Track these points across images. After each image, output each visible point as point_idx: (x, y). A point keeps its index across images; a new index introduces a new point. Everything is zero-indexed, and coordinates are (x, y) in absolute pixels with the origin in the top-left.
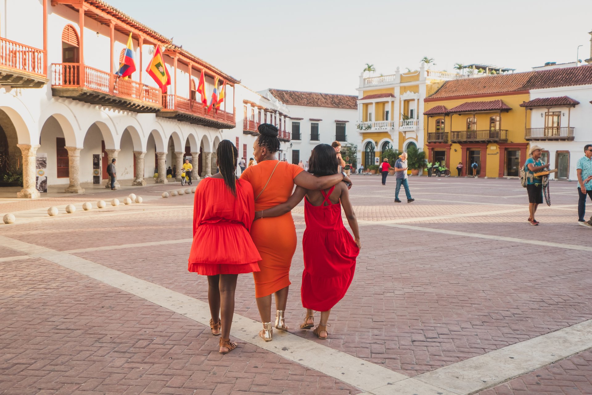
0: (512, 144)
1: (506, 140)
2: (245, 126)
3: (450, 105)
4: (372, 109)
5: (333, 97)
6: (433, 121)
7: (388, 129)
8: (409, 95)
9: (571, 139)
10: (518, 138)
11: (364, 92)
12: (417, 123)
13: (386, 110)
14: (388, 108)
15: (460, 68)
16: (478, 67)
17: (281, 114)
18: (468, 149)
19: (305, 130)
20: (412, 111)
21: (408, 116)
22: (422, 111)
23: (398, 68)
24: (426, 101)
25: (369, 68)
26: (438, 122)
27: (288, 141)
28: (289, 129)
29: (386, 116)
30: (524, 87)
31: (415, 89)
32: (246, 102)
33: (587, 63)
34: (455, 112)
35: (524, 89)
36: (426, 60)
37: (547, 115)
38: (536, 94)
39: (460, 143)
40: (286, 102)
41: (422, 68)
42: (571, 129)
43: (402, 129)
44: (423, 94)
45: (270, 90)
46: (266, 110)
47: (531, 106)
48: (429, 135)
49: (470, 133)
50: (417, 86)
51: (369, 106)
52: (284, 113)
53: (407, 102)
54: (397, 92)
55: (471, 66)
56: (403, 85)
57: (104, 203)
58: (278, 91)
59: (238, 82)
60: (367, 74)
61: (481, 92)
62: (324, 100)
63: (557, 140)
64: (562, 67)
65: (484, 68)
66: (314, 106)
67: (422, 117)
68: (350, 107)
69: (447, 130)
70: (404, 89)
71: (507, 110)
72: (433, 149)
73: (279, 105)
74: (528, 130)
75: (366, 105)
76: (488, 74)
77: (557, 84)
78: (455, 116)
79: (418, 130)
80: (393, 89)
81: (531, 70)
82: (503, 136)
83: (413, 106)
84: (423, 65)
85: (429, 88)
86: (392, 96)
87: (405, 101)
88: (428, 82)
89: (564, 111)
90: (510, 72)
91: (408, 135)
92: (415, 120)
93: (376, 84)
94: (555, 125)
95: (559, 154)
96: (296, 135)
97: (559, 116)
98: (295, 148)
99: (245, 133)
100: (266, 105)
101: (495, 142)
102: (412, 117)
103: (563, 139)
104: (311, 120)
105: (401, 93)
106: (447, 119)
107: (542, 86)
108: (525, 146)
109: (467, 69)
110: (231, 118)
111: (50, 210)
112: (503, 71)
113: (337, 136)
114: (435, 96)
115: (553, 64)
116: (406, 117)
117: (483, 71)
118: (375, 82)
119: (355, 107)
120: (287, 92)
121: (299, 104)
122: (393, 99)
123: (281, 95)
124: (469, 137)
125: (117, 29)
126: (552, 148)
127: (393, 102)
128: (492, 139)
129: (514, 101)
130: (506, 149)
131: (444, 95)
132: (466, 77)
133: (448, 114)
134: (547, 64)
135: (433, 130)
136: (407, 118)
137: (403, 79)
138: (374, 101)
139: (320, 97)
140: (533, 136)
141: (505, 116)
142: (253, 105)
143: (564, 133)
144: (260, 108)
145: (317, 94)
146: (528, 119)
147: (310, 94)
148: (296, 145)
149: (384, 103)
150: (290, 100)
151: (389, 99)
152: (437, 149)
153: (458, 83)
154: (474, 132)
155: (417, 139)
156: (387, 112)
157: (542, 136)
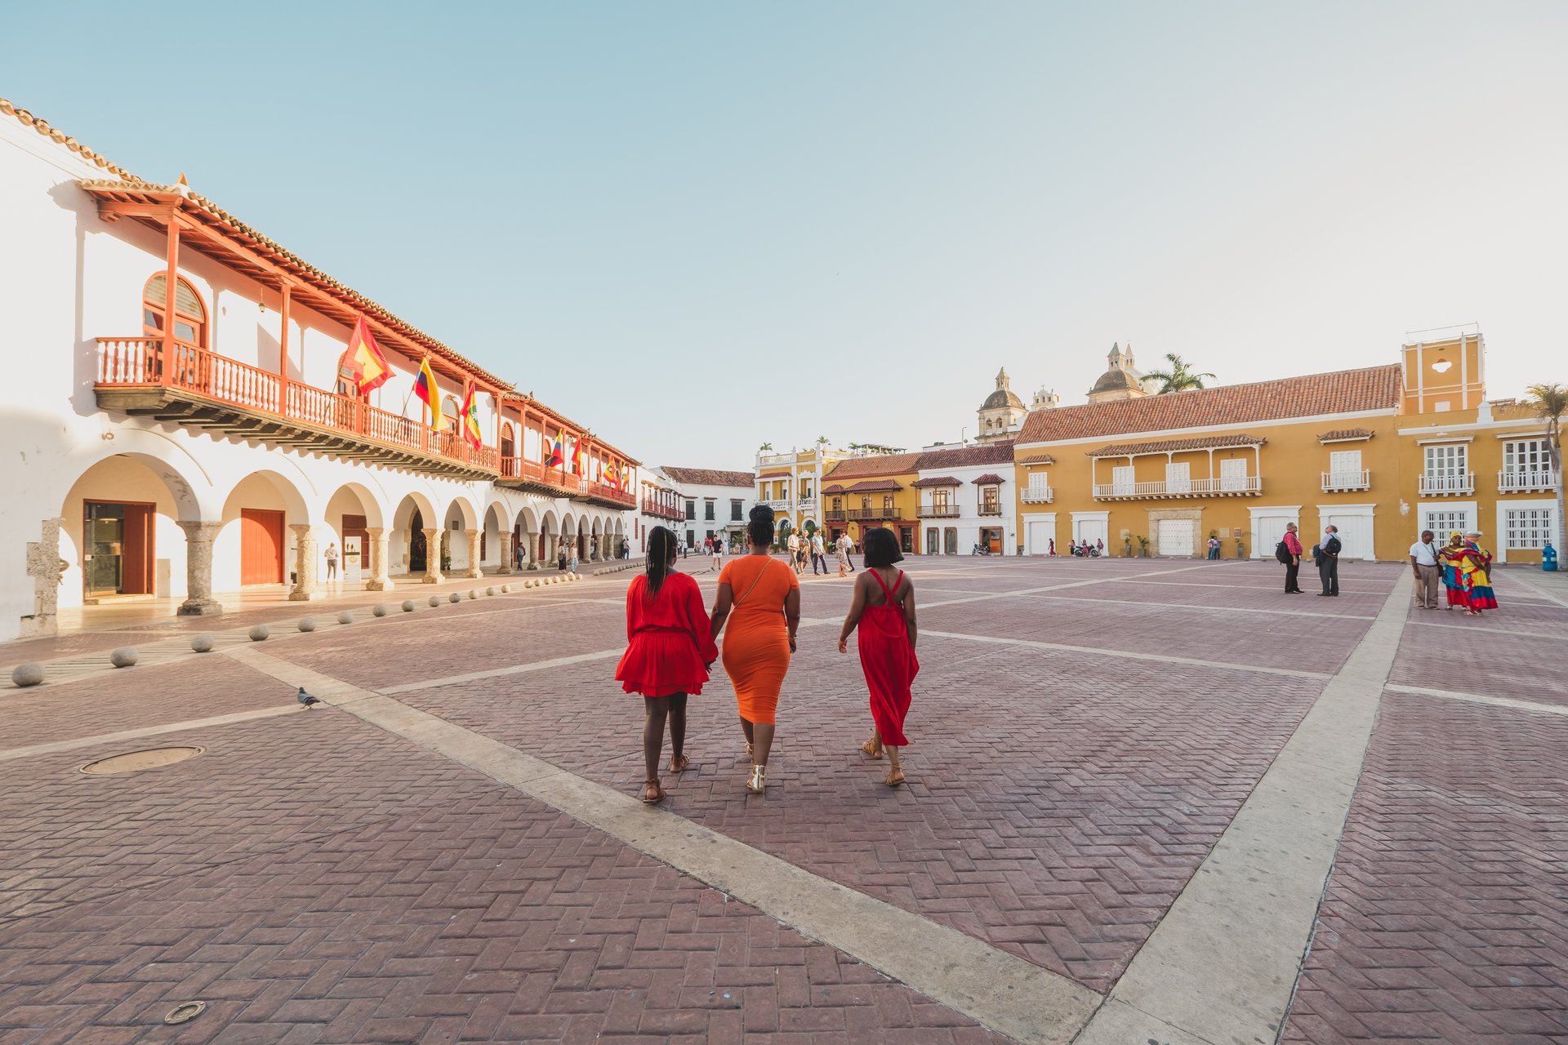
0: (905, 521)
1: (899, 518)
2: (643, 508)
3: (847, 484)
4: (769, 488)
5: (728, 474)
6: (830, 500)
7: (787, 508)
8: (806, 474)
9: (957, 516)
10: (909, 516)
11: (761, 471)
12: (815, 502)
13: (784, 488)
14: (786, 486)
15: (855, 447)
16: (871, 447)
17: (675, 493)
18: (864, 527)
19: (700, 509)
20: (809, 490)
21: (805, 495)
22: (819, 490)
23: (794, 448)
24: (823, 480)
25: (765, 447)
26: (835, 500)
27: (683, 521)
28: (683, 508)
29: (783, 494)
30: (913, 467)
31: (812, 468)
32: (643, 483)
33: (976, 442)
34: (851, 491)
35: (913, 470)
36: (822, 441)
37: (935, 494)
38: (924, 474)
39: (856, 521)
40: (679, 480)
41: (818, 448)
42: (957, 507)
43: (799, 508)
44: (820, 474)
45: (662, 468)
46: (662, 490)
47: (920, 485)
48: (827, 513)
49: (866, 510)
50: (814, 466)
51: (767, 485)
52: (679, 492)
53: (804, 481)
54: (794, 471)
55: (864, 446)
56: (799, 464)
57: (558, 579)
58: (670, 468)
59: (640, 464)
60: (763, 453)
61: (875, 472)
62: (718, 478)
63: (944, 517)
64: (948, 448)
65: (877, 448)
66: (708, 484)
67: (819, 496)
68: (746, 485)
69: (844, 508)
70: (801, 469)
71: (899, 489)
72: (831, 527)
73: (672, 484)
74: (919, 508)
75: (764, 484)
76: (881, 454)
77: (942, 465)
78: (851, 495)
79: (816, 508)
80: (790, 468)
81: (921, 451)
82: (896, 515)
83: (810, 485)
84: (818, 445)
85: (825, 467)
86: (790, 475)
87: (802, 480)
88: (824, 462)
89: (950, 490)
90: (902, 452)
91: (806, 514)
92: (813, 499)
93: (772, 463)
94: (943, 503)
95: (947, 530)
96: (690, 514)
97: (946, 495)
98: (689, 528)
99: (644, 513)
100: (662, 486)
101: (889, 520)
102: (809, 495)
103: (950, 517)
104: (705, 498)
105: (798, 472)
106: (844, 498)
107: (929, 467)
108: (917, 523)
109: (861, 449)
110: (633, 498)
111: (527, 583)
112: (896, 450)
113: (732, 515)
114: (831, 476)
115: (942, 444)
116: (803, 496)
117: (876, 451)
118: (771, 461)
119: (751, 484)
120: (679, 469)
121: (694, 482)
122: (790, 478)
123: (674, 473)
124: (865, 514)
125: (549, 425)
126: (941, 525)
127: (790, 481)
128: (886, 518)
129: (905, 481)
130: (900, 526)
131: (840, 474)
132: (860, 457)
133: (844, 493)
134: (936, 444)
135: (830, 508)
136: (805, 497)
137: (799, 458)
138: (771, 479)
139: (714, 474)
140: (924, 514)
141: (897, 496)
142: (650, 485)
143: (951, 512)
144: (656, 488)
145: (710, 471)
146: (918, 498)
147: (704, 471)
148: (690, 525)
149: (781, 482)
150: (684, 479)
151: (787, 478)
152: (834, 528)
153: (853, 463)
154: (869, 510)
155: (815, 518)
156: (785, 491)
157: (932, 514)
